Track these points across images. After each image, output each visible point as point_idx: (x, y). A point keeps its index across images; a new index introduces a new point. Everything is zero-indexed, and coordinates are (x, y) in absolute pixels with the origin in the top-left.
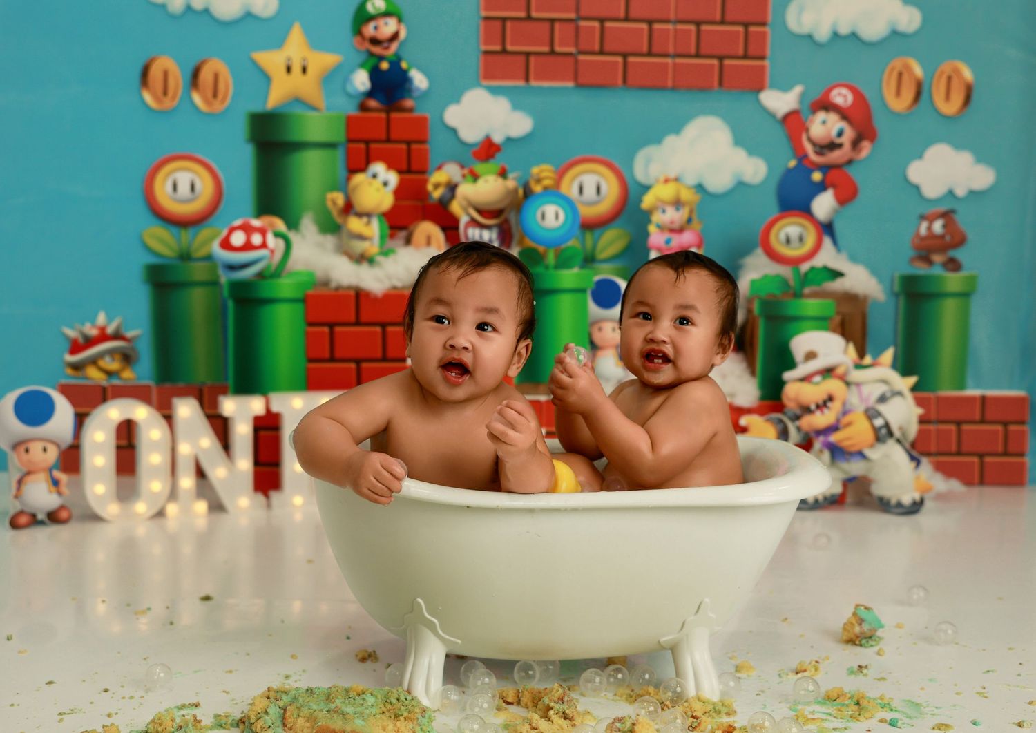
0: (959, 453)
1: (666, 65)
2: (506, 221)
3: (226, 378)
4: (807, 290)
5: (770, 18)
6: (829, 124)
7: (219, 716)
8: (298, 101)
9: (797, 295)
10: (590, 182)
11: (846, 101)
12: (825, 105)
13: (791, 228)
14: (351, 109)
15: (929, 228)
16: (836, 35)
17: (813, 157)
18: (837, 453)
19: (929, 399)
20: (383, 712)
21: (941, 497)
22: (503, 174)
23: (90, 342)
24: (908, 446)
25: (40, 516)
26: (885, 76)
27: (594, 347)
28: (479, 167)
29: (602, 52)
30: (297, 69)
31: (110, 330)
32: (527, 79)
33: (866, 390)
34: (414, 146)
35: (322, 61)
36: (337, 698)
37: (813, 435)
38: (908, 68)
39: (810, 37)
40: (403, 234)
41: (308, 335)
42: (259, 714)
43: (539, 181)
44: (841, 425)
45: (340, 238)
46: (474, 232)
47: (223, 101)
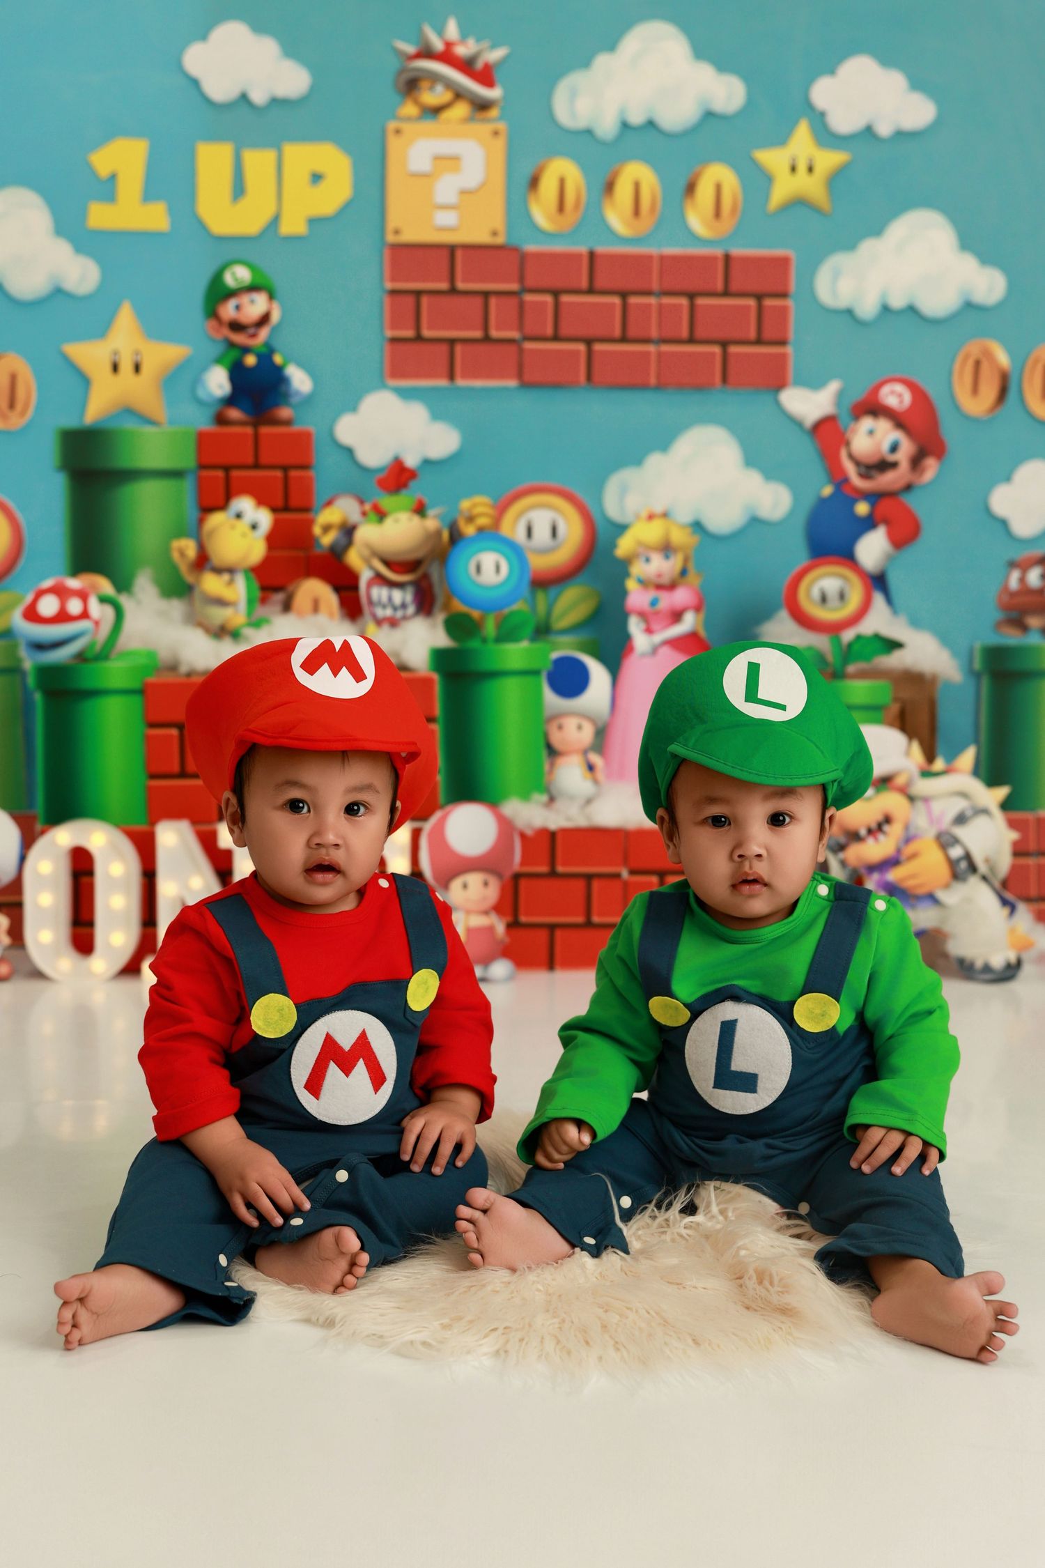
1: (647, 355)
2: (426, 576)
3: (31, 803)
4: (851, 669)
5: (793, 286)
6: (879, 434)
8: (129, 411)
9: (839, 675)
11: (901, 402)
12: (871, 407)
13: (828, 582)
14: (203, 421)
15: (1022, 580)
16: (886, 309)
17: (856, 481)
18: (898, 894)
19: (1027, 821)
22: (420, 510)
24: (997, 884)
26: (957, 366)
27: (553, 752)
28: (386, 501)
29: (556, 338)
30: (126, 367)
32: (451, 377)
33: (937, 807)
34: (293, 473)
35: (163, 354)
37: (863, 871)
38: (988, 354)
39: (849, 312)
40: (279, 597)
41: (148, 740)
43: (471, 519)
44: (903, 857)
45: (191, 602)
46: (380, 593)
47: (23, 413)
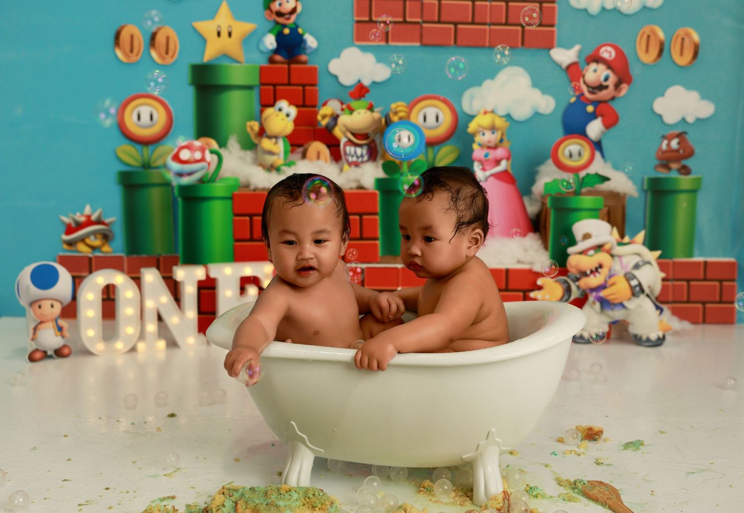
0: (688, 302)
1: (485, 30)
2: (373, 141)
3: (176, 251)
4: (584, 190)
6: (599, 72)
7: (189, 506)
8: (226, 56)
9: (576, 193)
10: (431, 113)
11: (610, 56)
12: (595, 58)
13: (573, 147)
14: (263, 62)
15: (668, 145)
16: (604, 9)
17: (588, 95)
18: (605, 304)
19: (668, 263)
20: (304, 504)
21: (676, 333)
22: (371, 108)
23: (80, 226)
24: (654, 299)
25: (49, 353)
26: (638, 39)
28: (354, 104)
29: (439, 22)
30: (224, 34)
31: (94, 218)
32: (387, 41)
33: (625, 260)
34: (307, 88)
35: (242, 28)
36: (272, 495)
37: (588, 291)
38: (654, 33)
39: (585, 10)
40: (300, 150)
41: (234, 222)
42: (218, 506)
44: (608, 286)
45: (256, 153)
46: (350, 149)
47: (172, 57)
